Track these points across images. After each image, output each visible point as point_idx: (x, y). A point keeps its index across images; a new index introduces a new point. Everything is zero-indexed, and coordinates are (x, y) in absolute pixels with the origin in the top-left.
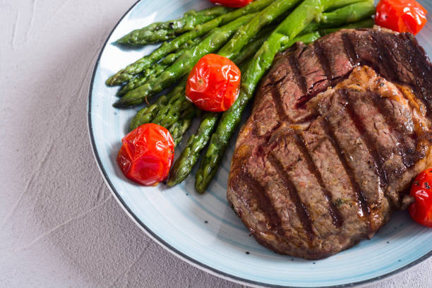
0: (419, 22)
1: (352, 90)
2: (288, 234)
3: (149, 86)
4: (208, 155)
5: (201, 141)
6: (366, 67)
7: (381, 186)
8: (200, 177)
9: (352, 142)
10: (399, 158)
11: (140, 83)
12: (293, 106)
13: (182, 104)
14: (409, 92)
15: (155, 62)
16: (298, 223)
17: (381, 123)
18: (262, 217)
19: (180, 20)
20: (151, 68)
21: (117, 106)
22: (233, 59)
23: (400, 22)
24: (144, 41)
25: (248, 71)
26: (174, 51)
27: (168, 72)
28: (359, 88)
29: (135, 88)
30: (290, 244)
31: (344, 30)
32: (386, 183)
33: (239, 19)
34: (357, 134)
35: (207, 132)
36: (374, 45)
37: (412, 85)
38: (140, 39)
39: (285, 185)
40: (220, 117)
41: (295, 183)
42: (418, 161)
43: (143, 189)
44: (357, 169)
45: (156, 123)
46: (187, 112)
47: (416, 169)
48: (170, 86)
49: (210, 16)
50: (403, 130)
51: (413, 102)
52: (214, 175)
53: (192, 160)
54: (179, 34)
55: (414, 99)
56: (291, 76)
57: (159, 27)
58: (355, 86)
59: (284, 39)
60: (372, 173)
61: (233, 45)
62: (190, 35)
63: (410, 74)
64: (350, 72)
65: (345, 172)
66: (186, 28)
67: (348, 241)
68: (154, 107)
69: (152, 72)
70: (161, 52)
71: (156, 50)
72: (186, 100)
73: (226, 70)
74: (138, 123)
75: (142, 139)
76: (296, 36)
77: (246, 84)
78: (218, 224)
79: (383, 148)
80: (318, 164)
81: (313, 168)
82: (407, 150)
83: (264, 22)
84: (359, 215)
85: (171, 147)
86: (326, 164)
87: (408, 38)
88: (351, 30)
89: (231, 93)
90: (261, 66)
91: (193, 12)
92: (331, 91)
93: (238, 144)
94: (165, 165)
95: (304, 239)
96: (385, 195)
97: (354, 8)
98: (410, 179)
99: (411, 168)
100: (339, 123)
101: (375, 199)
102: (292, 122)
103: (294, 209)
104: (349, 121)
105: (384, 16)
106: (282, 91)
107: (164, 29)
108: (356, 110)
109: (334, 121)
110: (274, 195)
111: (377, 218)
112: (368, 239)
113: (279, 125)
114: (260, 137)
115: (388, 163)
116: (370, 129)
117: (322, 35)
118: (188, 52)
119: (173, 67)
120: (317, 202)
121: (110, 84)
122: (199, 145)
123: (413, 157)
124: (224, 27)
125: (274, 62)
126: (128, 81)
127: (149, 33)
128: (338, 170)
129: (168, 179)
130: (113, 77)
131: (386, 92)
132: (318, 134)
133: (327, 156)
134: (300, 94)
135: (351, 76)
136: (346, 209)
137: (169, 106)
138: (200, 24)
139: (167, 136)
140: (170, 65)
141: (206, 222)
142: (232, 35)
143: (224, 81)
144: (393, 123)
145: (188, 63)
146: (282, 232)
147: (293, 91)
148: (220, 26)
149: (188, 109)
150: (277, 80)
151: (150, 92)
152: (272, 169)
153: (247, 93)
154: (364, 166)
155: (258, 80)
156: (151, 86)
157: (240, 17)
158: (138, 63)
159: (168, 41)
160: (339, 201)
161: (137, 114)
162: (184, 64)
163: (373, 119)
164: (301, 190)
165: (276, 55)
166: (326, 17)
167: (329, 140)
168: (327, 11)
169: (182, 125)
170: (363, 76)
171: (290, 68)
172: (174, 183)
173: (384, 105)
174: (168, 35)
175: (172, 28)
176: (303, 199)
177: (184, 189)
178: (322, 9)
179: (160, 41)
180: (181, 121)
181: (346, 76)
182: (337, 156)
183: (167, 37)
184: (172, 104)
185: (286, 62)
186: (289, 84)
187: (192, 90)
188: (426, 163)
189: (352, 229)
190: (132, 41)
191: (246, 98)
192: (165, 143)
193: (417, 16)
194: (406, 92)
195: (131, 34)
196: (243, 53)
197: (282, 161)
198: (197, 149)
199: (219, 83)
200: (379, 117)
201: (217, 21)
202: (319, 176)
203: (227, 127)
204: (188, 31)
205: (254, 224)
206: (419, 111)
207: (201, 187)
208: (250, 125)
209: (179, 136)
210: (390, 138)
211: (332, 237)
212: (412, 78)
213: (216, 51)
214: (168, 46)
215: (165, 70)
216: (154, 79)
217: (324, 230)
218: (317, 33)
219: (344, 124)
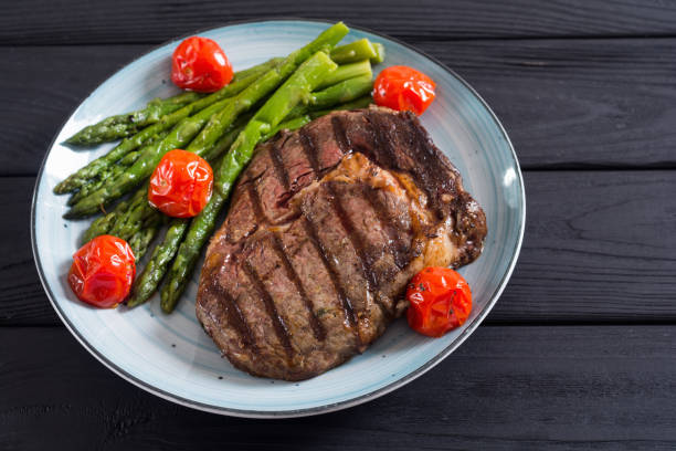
0: (424, 98)
1: (340, 182)
2: (264, 352)
3: (105, 192)
4: (175, 268)
5: (167, 253)
6: (359, 154)
7: (370, 291)
8: (166, 294)
9: (338, 243)
10: (390, 257)
11: (95, 188)
12: (273, 205)
13: (144, 211)
14: (407, 179)
15: (114, 162)
16: (274, 339)
17: (372, 219)
18: (233, 334)
19: (142, 112)
20: (108, 171)
21: (68, 217)
22: (203, 155)
23: (400, 99)
24: (98, 139)
25: (222, 168)
26: (136, 149)
27: (127, 174)
28: (347, 179)
29: (88, 194)
30: (267, 363)
31: (335, 112)
32: (375, 288)
33: (213, 106)
34: (343, 233)
35: (174, 242)
36: (369, 128)
37: (412, 173)
38: (92, 137)
39: (260, 297)
40: (189, 223)
41: (272, 294)
42: (413, 259)
43: (101, 313)
44: (343, 273)
45: (113, 235)
46: (150, 220)
47: (412, 269)
48: (131, 190)
49: (178, 104)
50: (398, 226)
51: (411, 192)
52: (183, 291)
53: (157, 275)
54: (141, 128)
55: (413, 189)
56: (272, 170)
57: (116, 121)
58: (343, 178)
59: (264, 127)
60: (359, 277)
61: (204, 137)
62: (155, 128)
63: (410, 160)
64: (340, 161)
65: (328, 278)
66: (150, 120)
67: (336, 357)
68: (112, 215)
69: (109, 175)
70: (119, 151)
71: (115, 149)
72: (149, 205)
73: (192, 168)
74: (93, 235)
75: (95, 253)
76: (281, 123)
77: (219, 183)
78: (193, 350)
79: (372, 248)
80: (299, 271)
81: (292, 275)
82: (400, 248)
83: (240, 108)
84: (344, 326)
85: (131, 262)
86: (307, 271)
87: (409, 117)
88: (342, 113)
89: (199, 194)
90: (237, 160)
91: (158, 101)
92: (316, 184)
93: (208, 252)
94: (124, 282)
95: (282, 357)
96: (375, 301)
97: (348, 86)
98: (405, 282)
99: (404, 268)
100: (323, 222)
101: (362, 306)
102: (271, 225)
103: (270, 322)
104: (336, 219)
105: (382, 92)
106: (260, 189)
107: (123, 123)
108: (344, 206)
109: (317, 220)
110: (247, 309)
111: (367, 328)
112: (360, 354)
113: (256, 228)
114: (234, 244)
115: (378, 264)
116: (359, 226)
117: (312, 118)
118: (151, 150)
119: (134, 168)
120: (297, 313)
121: (59, 191)
122: (165, 257)
123: (406, 256)
124: (195, 117)
125: (253, 156)
126: (80, 187)
127: (104, 129)
128: (321, 276)
129: (129, 300)
130: (61, 184)
131: (379, 183)
132: (298, 235)
133: (309, 259)
134: (281, 191)
135: (339, 167)
136: (329, 318)
137: (129, 214)
138: (167, 114)
139: (124, 249)
140: (130, 164)
141: (174, 346)
142: (203, 126)
143: (189, 181)
144: (385, 217)
145: (151, 162)
146: (256, 350)
147: (273, 187)
148: (191, 115)
149: (152, 215)
150: (255, 176)
151: (107, 199)
152: (245, 279)
153: (220, 194)
154: (351, 269)
155: (234, 178)
156: (108, 191)
157: (214, 103)
158: (92, 165)
159: (129, 137)
160: (322, 311)
161: (92, 225)
162: (146, 163)
163: (363, 214)
164: (278, 301)
165: (257, 147)
166: (315, 98)
167: (312, 242)
168: (316, 90)
169: (146, 235)
170: (353, 166)
171: (271, 162)
172: (136, 303)
173: (377, 197)
174: (127, 130)
175: (132, 122)
176: (280, 312)
177: (149, 309)
178: (309, 88)
179: (120, 138)
180: (143, 230)
181: (335, 167)
182: (320, 260)
183: (127, 133)
184: (133, 211)
185: (267, 154)
186: (268, 180)
187: (155, 193)
188: (424, 262)
189: (339, 342)
190: (84, 140)
191: (220, 200)
192: (123, 257)
193: (421, 91)
194: (403, 181)
195: (83, 132)
196: (218, 146)
197: (258, 268)
198: (162, 262)
199: (183, 183)
200: (370, 212)
201: (187, 110)
202: (299, 285)
203: (198, 233)
204: (153, 124)
205: (225, 344)
206: (418, 202)
207: (167, 306)
208: (224, 230)
209: (141, 249)
210: (381, 237)
211: (314, 353)
212: (412, 164)
213: (184, 147)
214: (128, 143)
215: (125, 171)
216: (111, 183)
217: (304, 344)
218: (307, 117)
219: (328, 223)
